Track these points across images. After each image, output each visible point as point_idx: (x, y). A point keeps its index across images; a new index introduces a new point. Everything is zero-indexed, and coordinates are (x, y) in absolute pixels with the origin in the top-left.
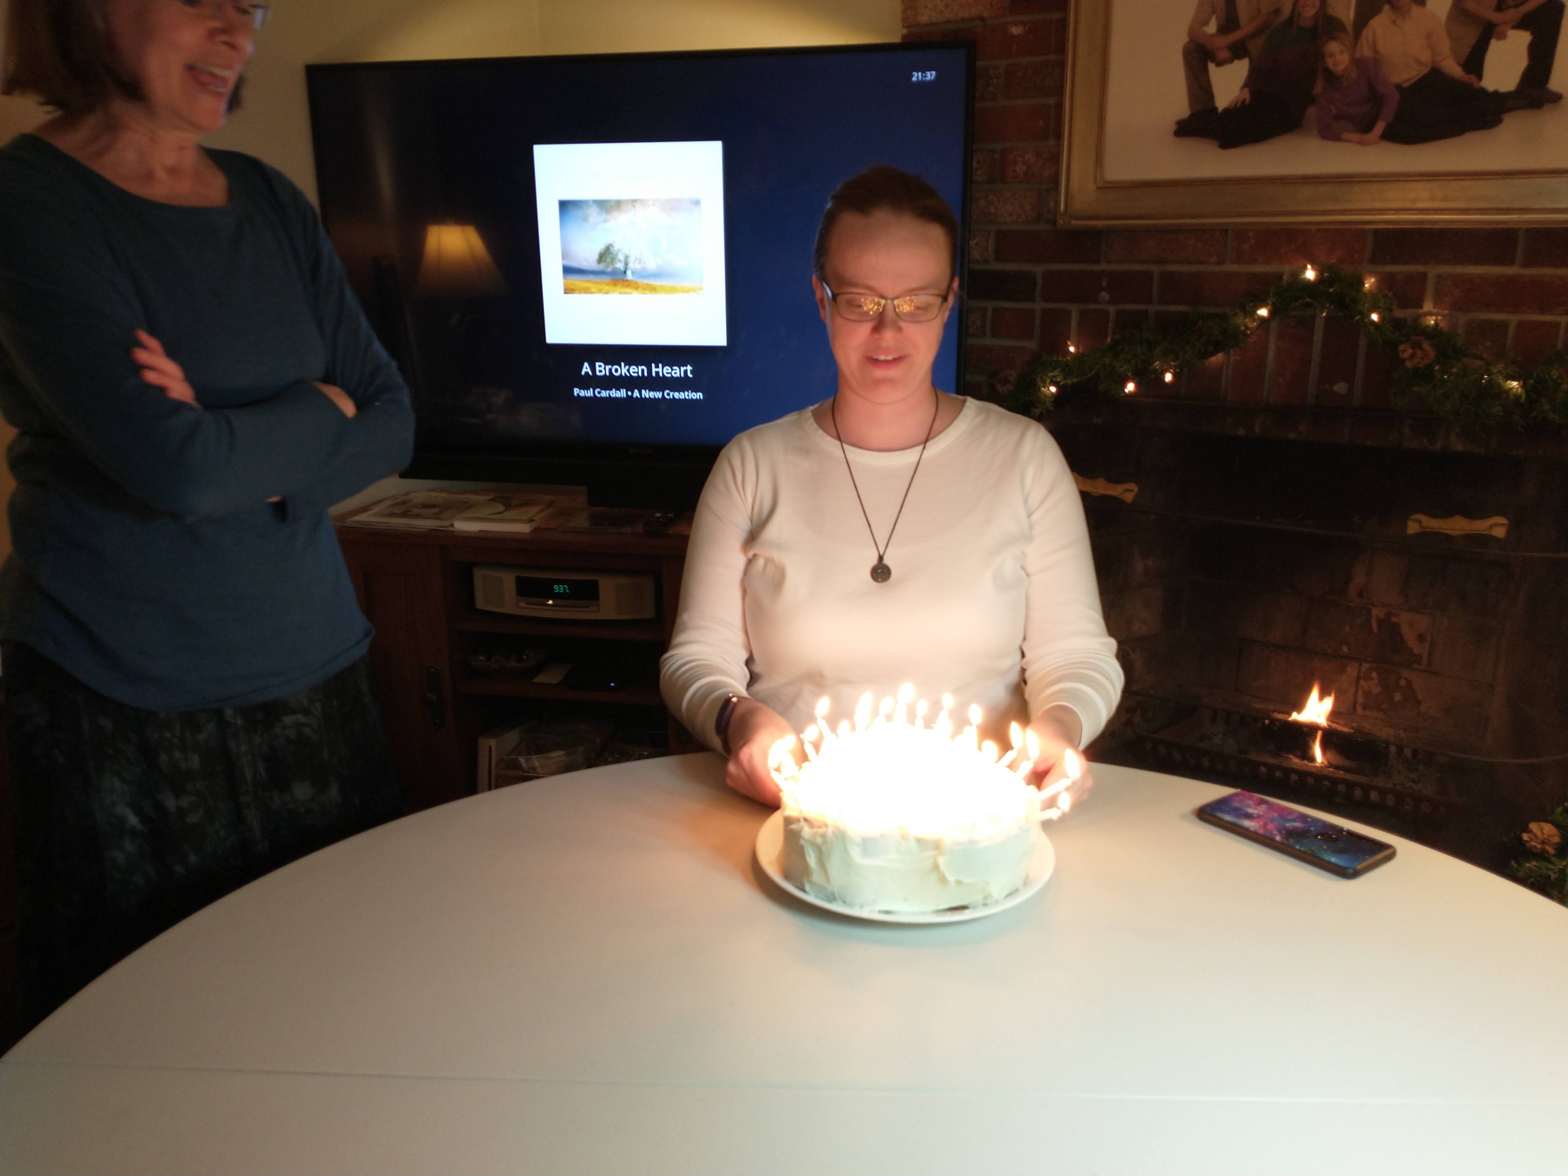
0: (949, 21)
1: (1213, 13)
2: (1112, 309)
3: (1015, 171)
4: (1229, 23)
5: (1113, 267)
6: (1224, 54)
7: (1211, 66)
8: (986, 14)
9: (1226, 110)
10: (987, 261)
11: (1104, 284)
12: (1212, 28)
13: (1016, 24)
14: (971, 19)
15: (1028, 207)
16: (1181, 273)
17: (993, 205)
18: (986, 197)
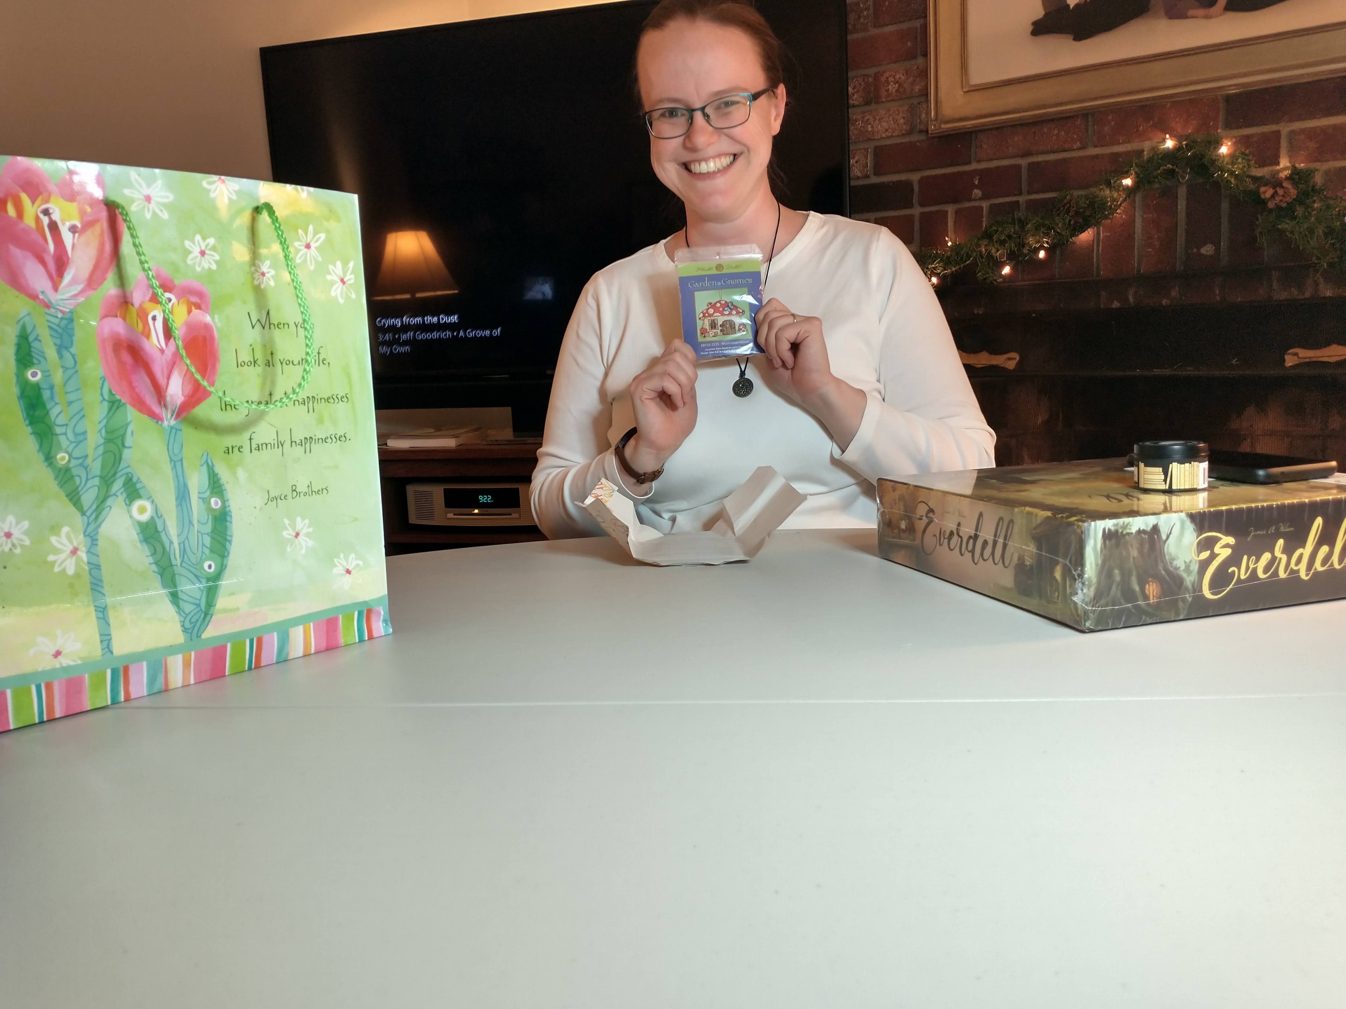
2: (985, 205)
3: (887, 91)
5: (983, 165)
9: (1077, 6)
10: (867, 177)
11: (976, 182)
15: (902, 121)
16: (1047, 162)
17: (871, 124)
18: (863, 117)
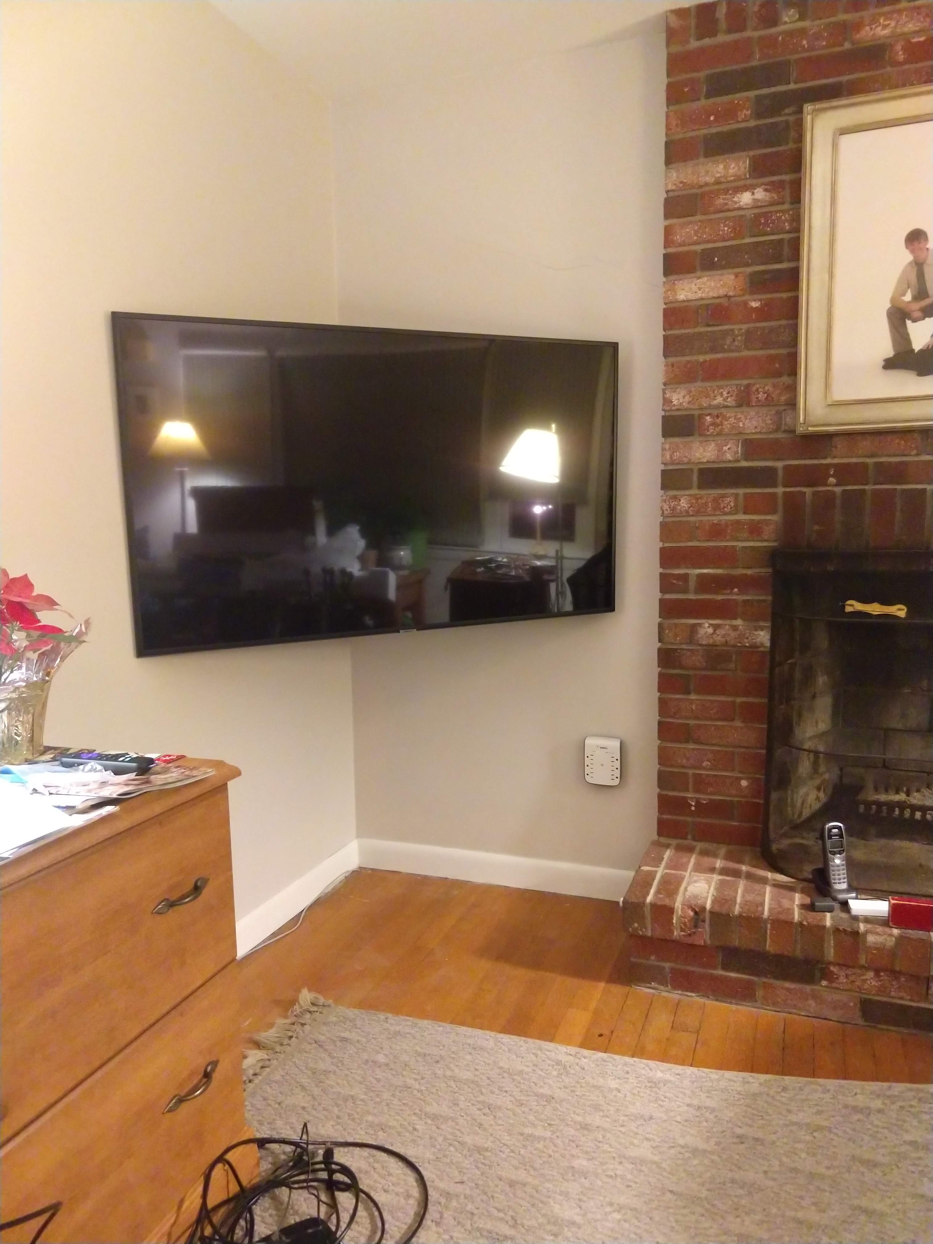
0: (702, 299)
1: (909, 288)
2: (838, 490)
3: (757, 398)
4: (921, 293)
5: (836, 461)
6: (918, 314)
7: (909, 322)
8: (731, 294)
9: (921, 351)
10: (737, 461)
11: (832, 473)
12: (908, 297)
13: (754, 300)
14: (719, 297)
15: (769, 422)
16: (890, 463)
17: (741, 421)
18: (735, 416)
